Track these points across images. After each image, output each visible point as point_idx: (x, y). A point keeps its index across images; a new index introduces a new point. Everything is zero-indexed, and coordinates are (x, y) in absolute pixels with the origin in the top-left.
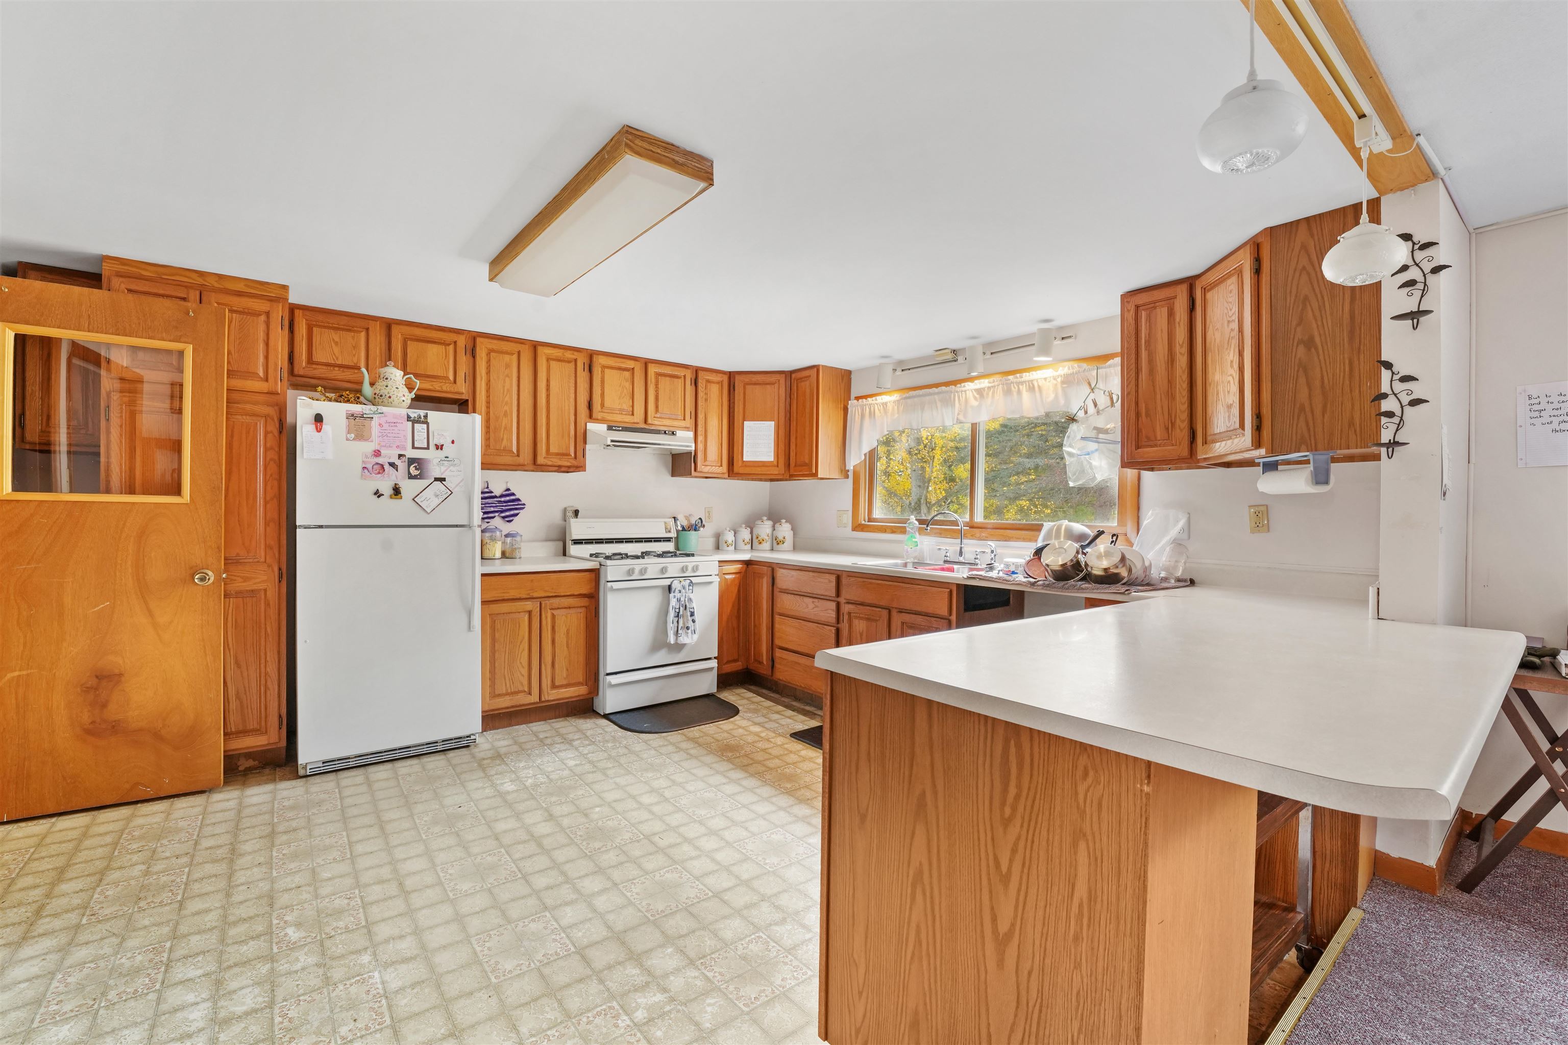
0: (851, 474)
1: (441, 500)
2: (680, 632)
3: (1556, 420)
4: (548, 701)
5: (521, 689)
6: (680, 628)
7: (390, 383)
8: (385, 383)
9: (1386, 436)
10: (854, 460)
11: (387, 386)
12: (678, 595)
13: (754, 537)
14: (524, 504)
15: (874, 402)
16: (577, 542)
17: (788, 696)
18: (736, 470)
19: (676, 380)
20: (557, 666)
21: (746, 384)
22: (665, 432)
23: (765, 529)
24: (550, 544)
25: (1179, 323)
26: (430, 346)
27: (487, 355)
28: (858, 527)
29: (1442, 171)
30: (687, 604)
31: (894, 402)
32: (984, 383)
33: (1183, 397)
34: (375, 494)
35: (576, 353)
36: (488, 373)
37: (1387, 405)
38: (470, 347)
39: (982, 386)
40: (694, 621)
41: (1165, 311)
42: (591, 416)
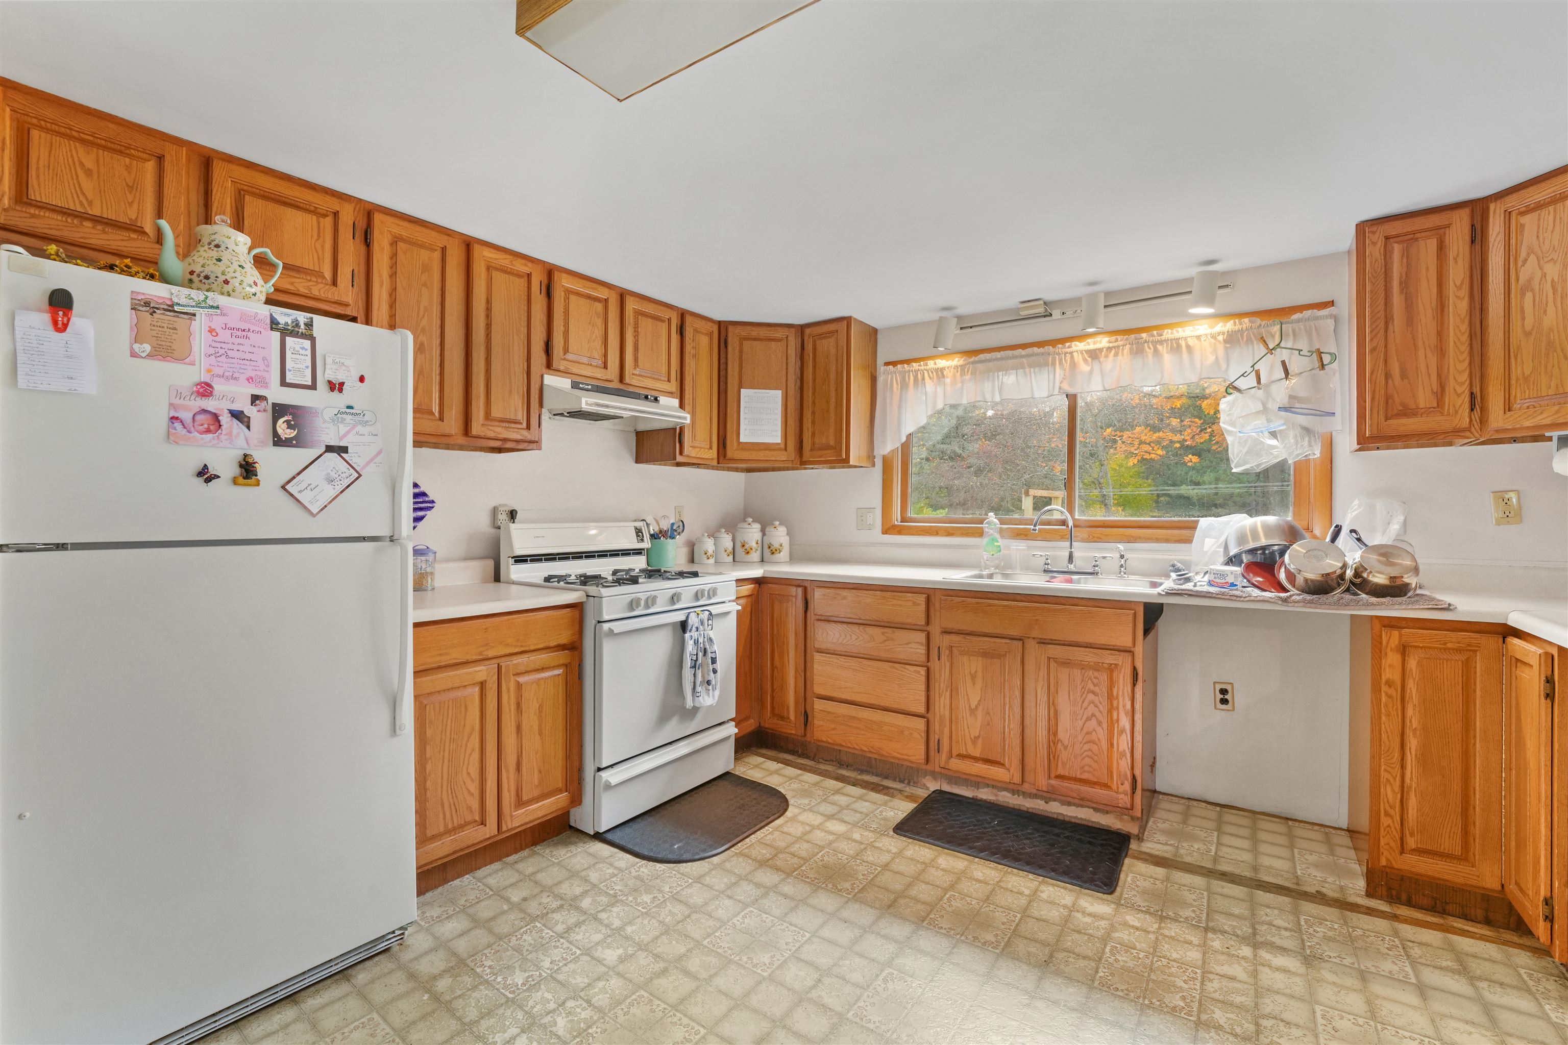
0: (879, 462)
1: (339, 488)
2: (699, 689)
4: (512, 829)
5: (469, 818)
6: (698, 683)
7: (225, 256)
8: (214, 254)
10: (888, 445)
11: (219, 260)
12: (695, 634)
13: (738, 545)
14: (433, 502)
15: (922, 368)
16: (520, 560)
17: (827, 761)
18: (730, 453)
19: (660, 324)
20: (524, 769)
21: (743, 339)
22: (646, 397)
23: (752, 534)
24: (476, 565)
25: (1455, 259)
26: (289, 211)
27: (391, 244)
28: (889, 529)
30: (708, 647)
31: (956, 367)
32: (1101, 342)
33: (1462, 353)
34: (200, 474)
35: (530, 265)
36: (393, 275)
38: (362, 224)
39: (1098, 346)
40: (715, 671)
41: (1432, 244)
42: (549, 365)
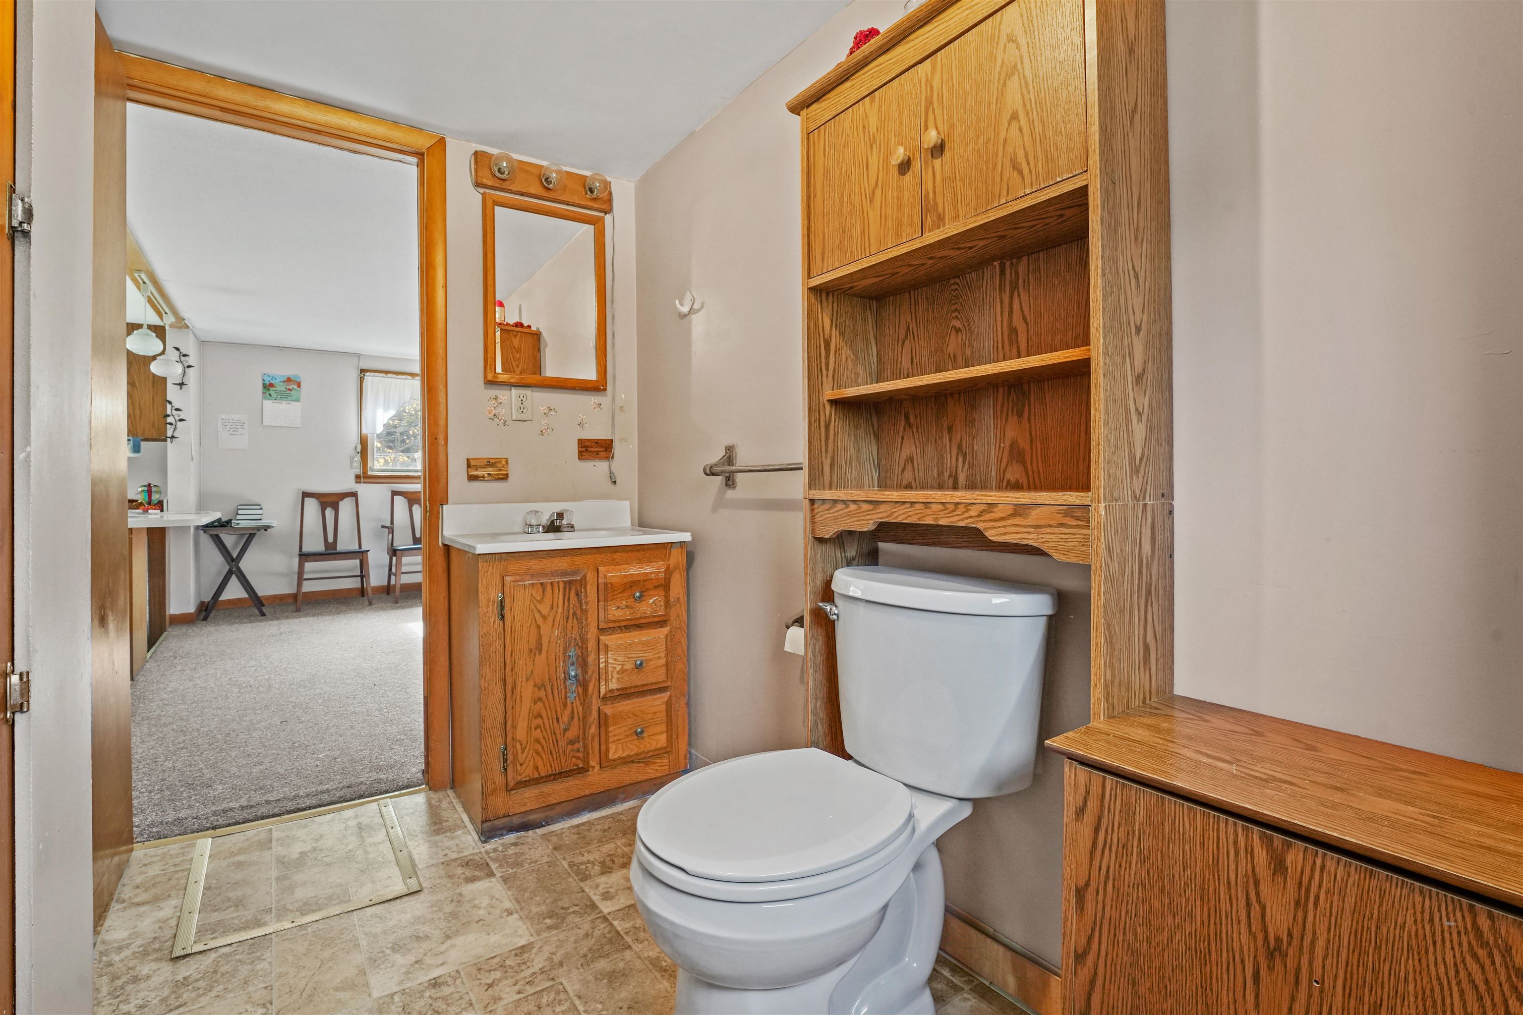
3: (231, 430)
9: (169, 434)
29: (191, 327)
37: (170, 420)
